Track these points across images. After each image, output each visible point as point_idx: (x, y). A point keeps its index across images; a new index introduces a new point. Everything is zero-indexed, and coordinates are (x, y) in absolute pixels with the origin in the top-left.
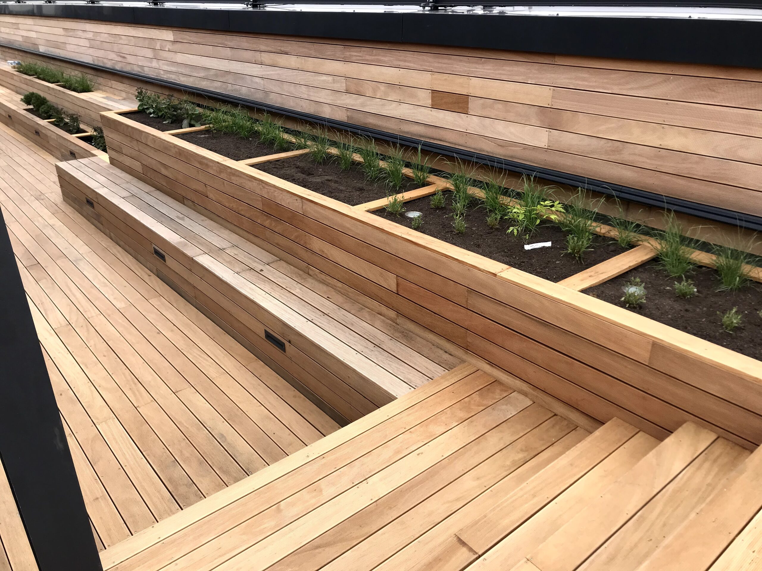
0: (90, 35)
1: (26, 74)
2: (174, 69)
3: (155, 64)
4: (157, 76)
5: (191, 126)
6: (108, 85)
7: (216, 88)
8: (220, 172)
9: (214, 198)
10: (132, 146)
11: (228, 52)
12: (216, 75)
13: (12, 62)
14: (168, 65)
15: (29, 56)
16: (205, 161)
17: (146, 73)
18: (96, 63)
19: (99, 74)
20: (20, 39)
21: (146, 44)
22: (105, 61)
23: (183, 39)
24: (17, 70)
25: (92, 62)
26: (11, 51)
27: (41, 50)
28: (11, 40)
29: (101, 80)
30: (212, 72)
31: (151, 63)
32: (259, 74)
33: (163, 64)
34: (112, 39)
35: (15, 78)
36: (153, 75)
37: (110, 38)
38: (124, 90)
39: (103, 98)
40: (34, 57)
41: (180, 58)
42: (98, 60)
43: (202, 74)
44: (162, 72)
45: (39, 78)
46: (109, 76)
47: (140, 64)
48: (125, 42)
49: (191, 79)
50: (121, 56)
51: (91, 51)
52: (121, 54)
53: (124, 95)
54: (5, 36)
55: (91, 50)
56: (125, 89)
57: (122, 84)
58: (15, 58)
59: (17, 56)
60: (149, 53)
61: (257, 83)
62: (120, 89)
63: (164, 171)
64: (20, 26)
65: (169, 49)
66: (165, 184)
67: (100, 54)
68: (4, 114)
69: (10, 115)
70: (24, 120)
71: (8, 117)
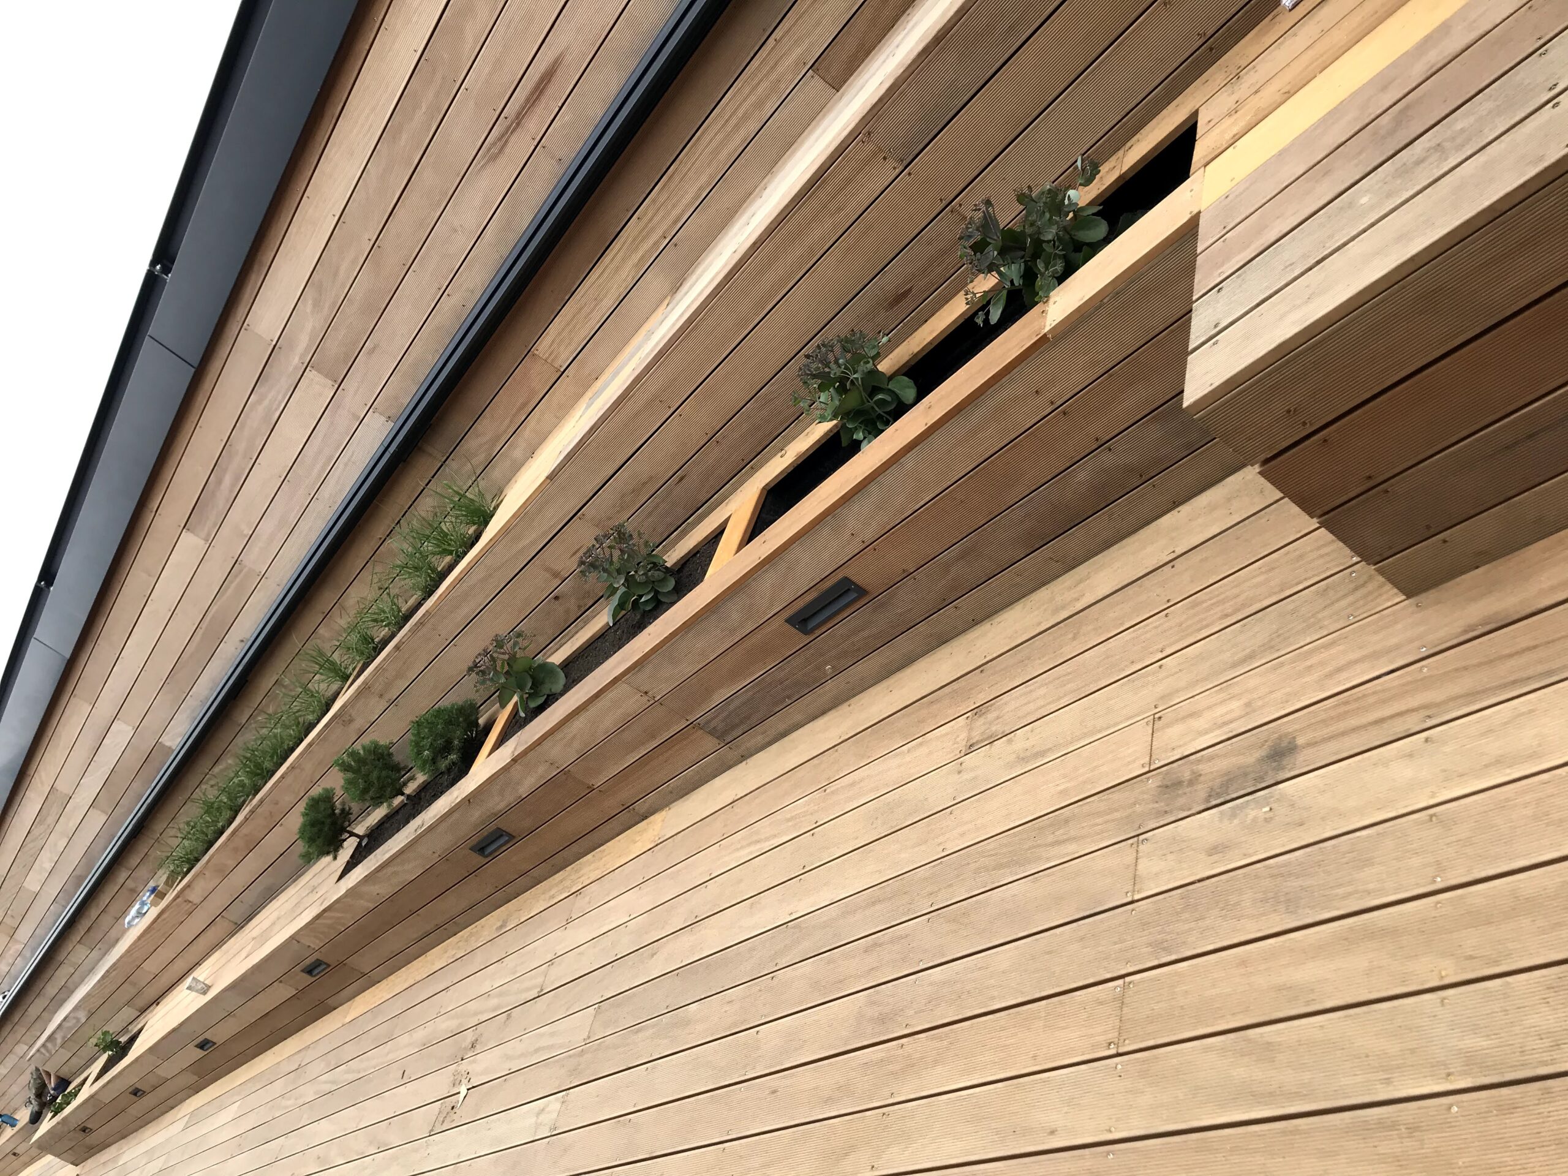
0: (305, 333)
13: (137, 906)
64: (61, 785)
68: (284, 992)
69: (308, 962)
70: (383, 890)
71: (309, 979)
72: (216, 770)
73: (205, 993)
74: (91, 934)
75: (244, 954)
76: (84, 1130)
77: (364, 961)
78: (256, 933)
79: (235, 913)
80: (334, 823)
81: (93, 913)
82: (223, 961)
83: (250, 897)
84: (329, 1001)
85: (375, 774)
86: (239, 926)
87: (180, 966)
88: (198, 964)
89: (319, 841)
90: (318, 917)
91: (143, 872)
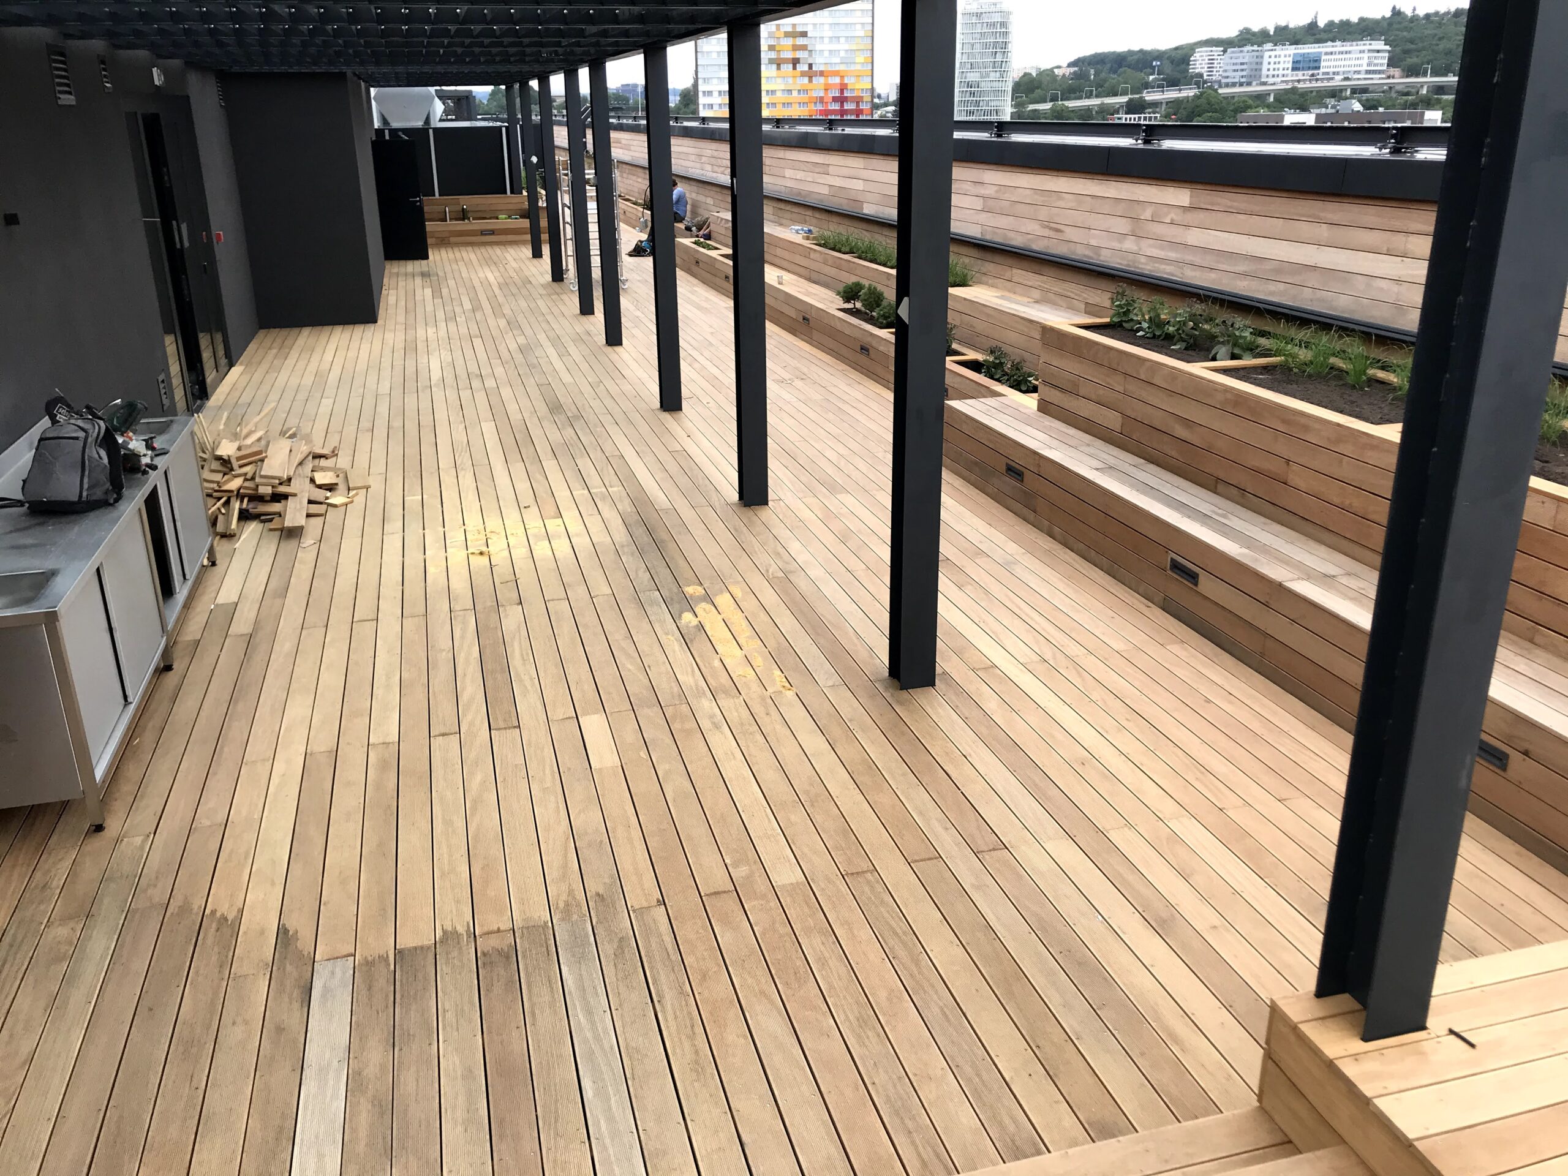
0: (990, 191)
1: (833, 249)
2: (1172, 255)
3: (1129, 244)
4: (1128, 265)
5: (1234, 357)
6: (1004, 276)
7: (1272, 293)
8: (1339, 441)
9: (1303, 487)
10: (1108, 384)
11: (1323, 231)
12: (1278, 271)
13: (800, 228)
14: (1162, 248)
15: (835, 219)
16: (1303, 420)
17: (1102, 258)
18: (988, 237)
19: (989, 256)
20: (825, 191)
21: (1120, 209)
22: (1011, 235)
23: (1212, 204)
24: (815, 242)
25: (979, 236)
26: (796, 210)
27: (866, 211)
28: (802, 192)
29: (989, 267)
30: (1268, 266)
31: (1120, 242)
32: (1393, 273)
33: (1150, 246)
34: (1038, 199)
35: (813, 255)
36: (1121, 264)
37: (1036, 197)
38: (1040, 286)
39: (997, 297)
40: (846, 222)
41: (1195, 237)
42: (995, 233)
43: (1241, 268)
44: (1143, 260)
45: (860, 258)
46: (1010, 261)
47: (1093, 242)
48: (1069, 205)
49: (1213, 275)
50: (1051, 229)
51: (983, 218)
52: (1052, 225)
53: (1036, 294)
54: (790, 184)
55: (984, 215)
56: (1042, 285)
57: (1037, 276)
58: (805, 222)
59: (808, 218)
60: (1122, 226)
61: (1382, 289)
62: (1030, 284)
63: (1180, 431)
64: (831, 169)
65: (1172, 220)
66: (1174, 454)
67: (1003, 222)
68: (792, 314)
69: (807, 316)
70: (839, 326)
71: (801, 320)
72: (864, 232)
73: (779, 284)
74: (779, 211)
75: (800, 290)
76: (697, 262)
77: (816, 335)
78: (810, 289)
79: (814, 276)
80: (854, 295)
81: (789, 207)
82: (795, 282)
83: (823, 278)
84: (797, 333)
85: (872, 300)
86: (810, 280)
87: (785, 264)
88: (789, 271)
89: (845, 295)
90: (822, 310)
91: (814, 221)
